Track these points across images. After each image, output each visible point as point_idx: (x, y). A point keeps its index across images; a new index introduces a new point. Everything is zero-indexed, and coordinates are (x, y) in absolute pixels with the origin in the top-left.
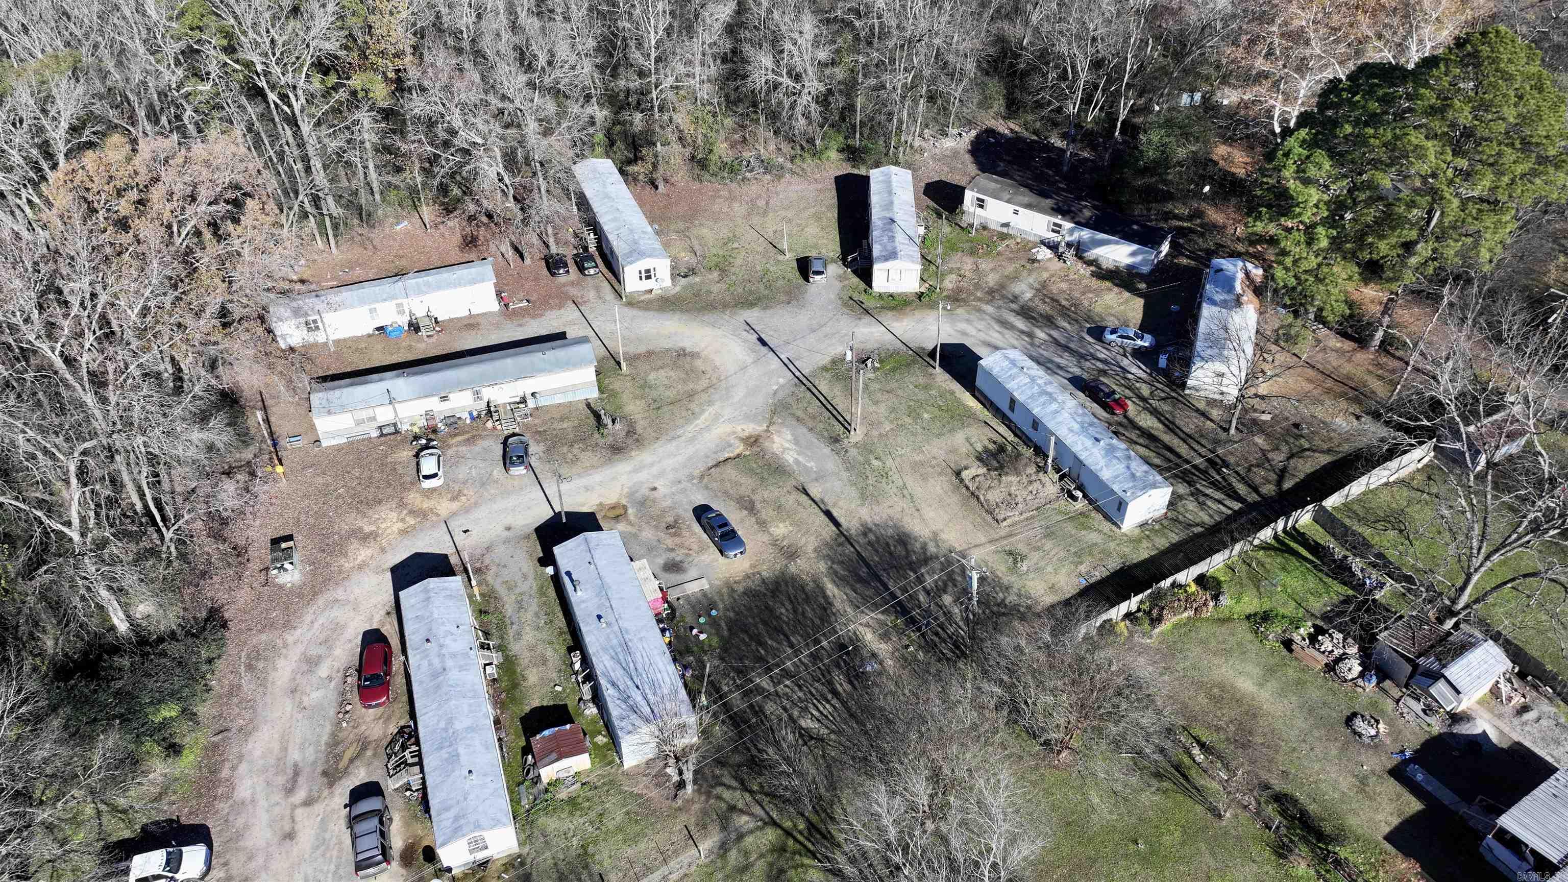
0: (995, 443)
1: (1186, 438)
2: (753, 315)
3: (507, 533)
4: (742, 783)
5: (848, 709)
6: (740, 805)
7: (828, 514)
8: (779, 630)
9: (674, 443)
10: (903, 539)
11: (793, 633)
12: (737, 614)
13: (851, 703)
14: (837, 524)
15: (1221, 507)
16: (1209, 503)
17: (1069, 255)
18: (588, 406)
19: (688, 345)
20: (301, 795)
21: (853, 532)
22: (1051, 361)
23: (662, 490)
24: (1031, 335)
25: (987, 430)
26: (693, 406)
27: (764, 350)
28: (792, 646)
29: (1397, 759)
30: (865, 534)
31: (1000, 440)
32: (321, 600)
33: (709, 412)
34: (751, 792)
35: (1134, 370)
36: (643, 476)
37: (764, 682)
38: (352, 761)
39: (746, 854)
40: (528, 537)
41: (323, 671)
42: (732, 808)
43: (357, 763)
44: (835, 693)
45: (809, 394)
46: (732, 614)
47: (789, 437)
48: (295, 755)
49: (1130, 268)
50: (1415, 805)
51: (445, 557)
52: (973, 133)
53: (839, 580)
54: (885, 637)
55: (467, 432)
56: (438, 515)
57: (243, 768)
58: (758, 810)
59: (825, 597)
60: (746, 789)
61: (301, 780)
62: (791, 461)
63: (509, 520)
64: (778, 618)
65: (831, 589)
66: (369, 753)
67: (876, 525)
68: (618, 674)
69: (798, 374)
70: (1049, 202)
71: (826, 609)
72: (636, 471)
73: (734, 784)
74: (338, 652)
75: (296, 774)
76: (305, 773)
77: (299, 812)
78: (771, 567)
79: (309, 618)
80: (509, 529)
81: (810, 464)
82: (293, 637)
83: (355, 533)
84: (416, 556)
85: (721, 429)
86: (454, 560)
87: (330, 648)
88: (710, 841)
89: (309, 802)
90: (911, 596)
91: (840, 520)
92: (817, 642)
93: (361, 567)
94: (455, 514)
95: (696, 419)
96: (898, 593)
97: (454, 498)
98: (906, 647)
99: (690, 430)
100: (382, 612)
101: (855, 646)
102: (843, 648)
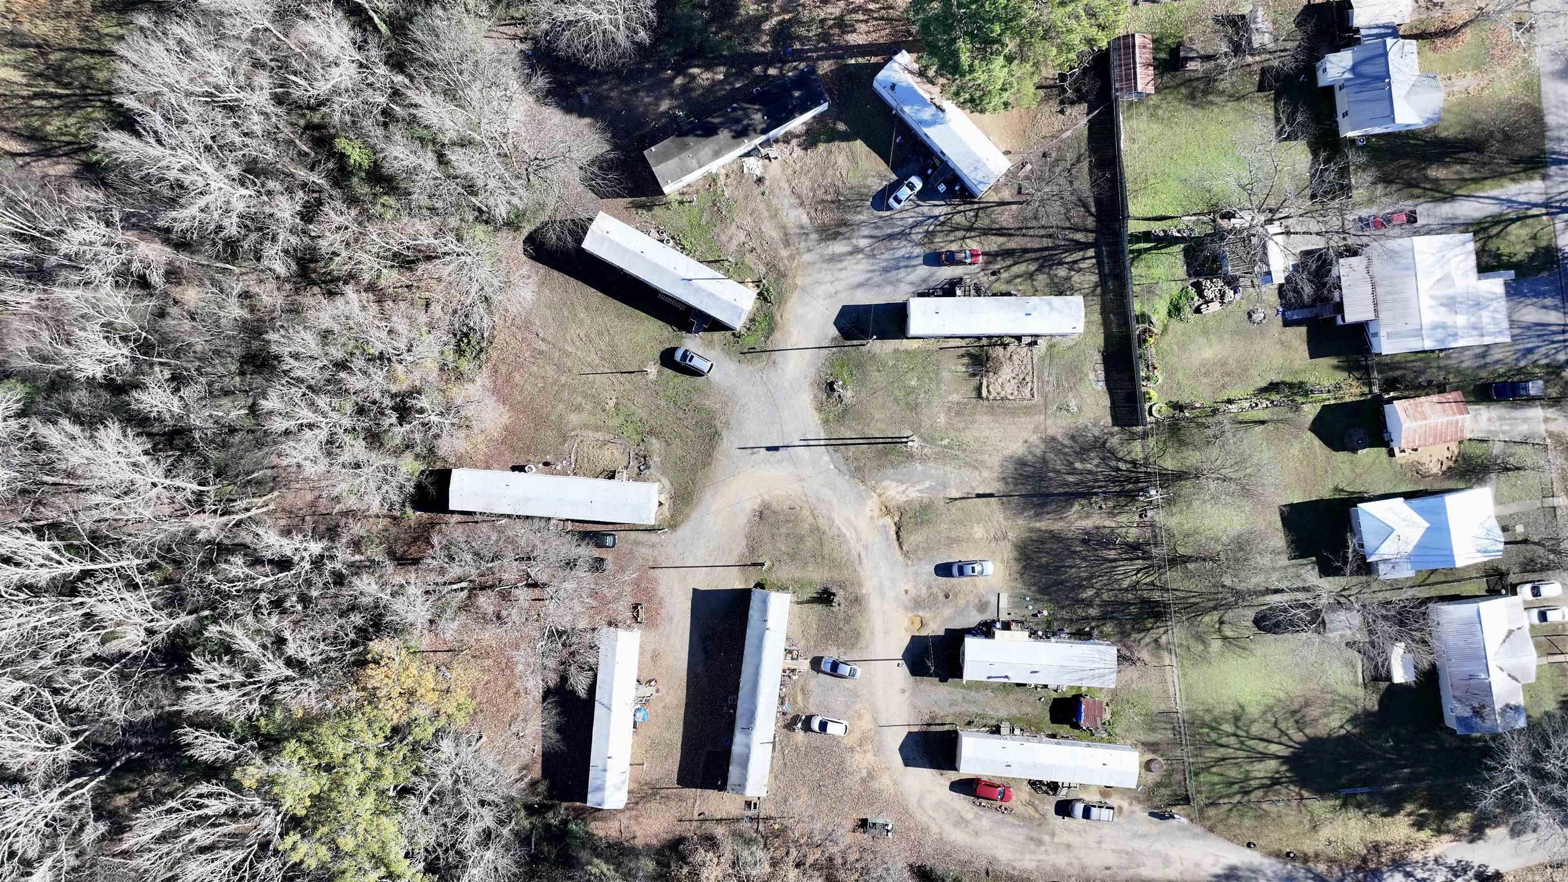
0: (963, 356)
2: (730, 439)
3: (907, 694)
4: (1143, 631)
5: (1126, 559)
6: (1155, 636)
7: (979, 496)
8: (1058, 568)
9: (865, 561)
10: (1022, 463)
11: (1063, 561)
12: (1035, 585)
13: (1124, 556)
14: (991, 495)
15: (1088, 261)
18: (798, 603)
19: (751, 505)
20: (1046, 838)
21: (1002, 489)
22: (898, 259)
23: (909, 587)
25: (948, 353)
26: (830, 534)
27: (782, 452)
28: (1071, 567)
29: (1280, 317)
30: (1007, 483)
31: (963, 350)
32: (913, 810)
33: (839, 522)
35: (937, 211)
36: (890, 595)
37: (1090, 593)
38: (1037, 811)
39: (1181, 645)
40: (917, 681)
41: (969, 816)
42: (1156, 641)
43: (1040, 809)
44: (1115, 560)
45: (851, 447)
46: (1033, 588)
47: (894, 484)
48: (1021, 838)
51: (910, 733)
53: (1037, 517)
54: (1088, 516)
55: (796, 692)
56: (871, 730)
57: (1015, 864)
58: (1161, 630)
59: (1046, 532)
60: (1149, 630)
61: (1037, 837)
62: (917, 495)
63: (896, 689)
64: (1048, 565)
65: (1043, 525)
66: (1037, 802)
67: (1003, 472)
68: (1076, 676)
69: (822, 442)
70: (723, 134)
71: (1055, 537)
72: (882, 594)
73: (1142, 635)
74: (957, 807)
75: (1032, 839)
76: (1034, 834)
77: (1056, 840)
78: (1007, 551)
79: (925, 819)
80: (904, 691)
81: (927, 484)
82: (934, 829)
83: (863, 781)
84: (902, 749)
85: (863, 524)
86: (915, 729)
87: (954, 810)
88: (1167, 659)
89: (1053, 835)
90: (1067, 484)
91: (988, 492)
92: (1075, 552)
93: (895, 783)
94: (875, 720)
95: (845, 536)
96: (1061, 490)
97: (860, 717)
98: (1101, 508)
99: (855, 547)
100: (938, 776)
101: (1087, 533)
102: (1084, 541)
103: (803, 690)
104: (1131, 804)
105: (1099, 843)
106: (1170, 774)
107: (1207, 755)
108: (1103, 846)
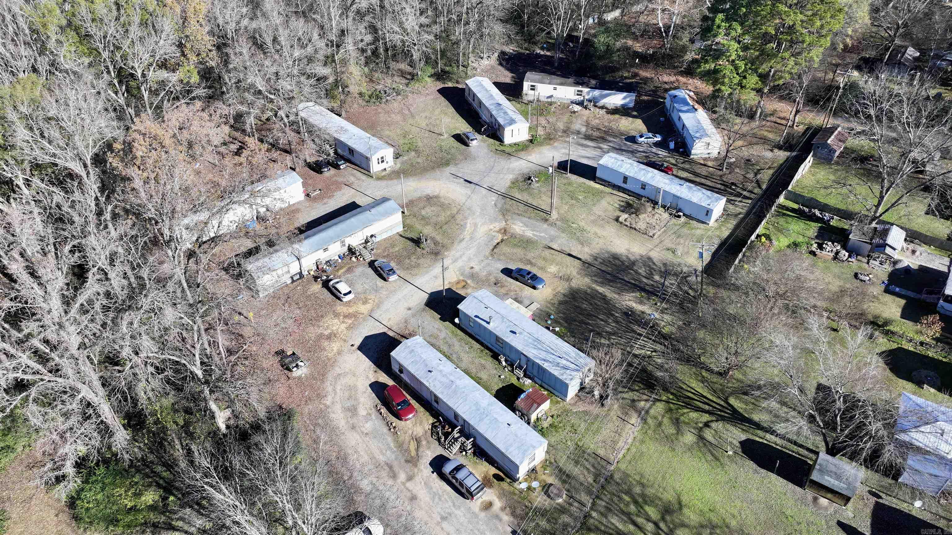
0: (622, 201)
1: (706, 177)
2: (451, 169)
3: (410, 312)
5: (651, 340)
6: (636, 398)
7: (570, 255)
8: (591, 315)
9: (464, 243)
10: (615, 257)
11: (599, 314)
12: (564, 314)
13: (651, 337)
14: (578, 259)
15: (743, 204)
16: (736, 203)
17: (591, 105)
18: (401, 236)
19: (429, 193)
20: (402, 476)
21: (589, 260)
23: (477, 267)
24: (600, 148)
25: (614, 196)
26: (458, 222)
27: (472, 185)
28: (602, 320)
29: (883, 286)
30: (596, 260)
31: (624, 200)
32: (330, 376)
33: (469, 221)
34: (637, 391)
35: (660, 153)
36: (460, 263)
38: (417, 450)
39: (655, 418)
40: (424, 310)
41: (362, 412)
42: (633, 401)
43: (421, 449)
44: (639, 334)
45: (514, 202)
46: (561, 315)
47: (521, 224)
48: (382, 459)
49: (623, 106)
50: (903, 302)
51: (384, 333)
52: (496, 55)
53: (602, 284)
54: (641, 303)
55: (344, 267)
56: (363, 314)
57: (356, 476)
58: (645, 397)
59: (601, 294)
60: (634, 391)
61: (396, 468)
62: (531, 235)
63: (406, 305)
64: (586, 310)
65: (601, 289)
66: (424, 443)
67: (598, 254)
69: (499, 193)
70: (571, 80)
71: (604, 299)
73: (628, 391)
74: (362, 400)
75: (391, 467)
76: (396, 465)
77: (408, 485)
78: (562, 288)
79: (330, 389)
80: (409, 309)
81: (542, 235)
82: (328, 401)
83: (320, 337)
84: (367, 338)
85: (482, 230)
86: (391, 334)
87: (356, 399)
88: (634, 419)
89: (410, 478)
90: (641, 282)
91: (579, 256)
92: (613, 315)
93: (339, 353)
94: (372, 310)
95: (465, 228)
96: (633, 282)
97: (365, 302)
98: (656, 304)
99: (466, 234)
100: (371, 372)
101: (631, 311)
102: (626, 314)
103: (349, 268)
104: (503, 509)
105: (444, 518)
106: (562, 510)
107: (613, 521)
108: (445, 525)
